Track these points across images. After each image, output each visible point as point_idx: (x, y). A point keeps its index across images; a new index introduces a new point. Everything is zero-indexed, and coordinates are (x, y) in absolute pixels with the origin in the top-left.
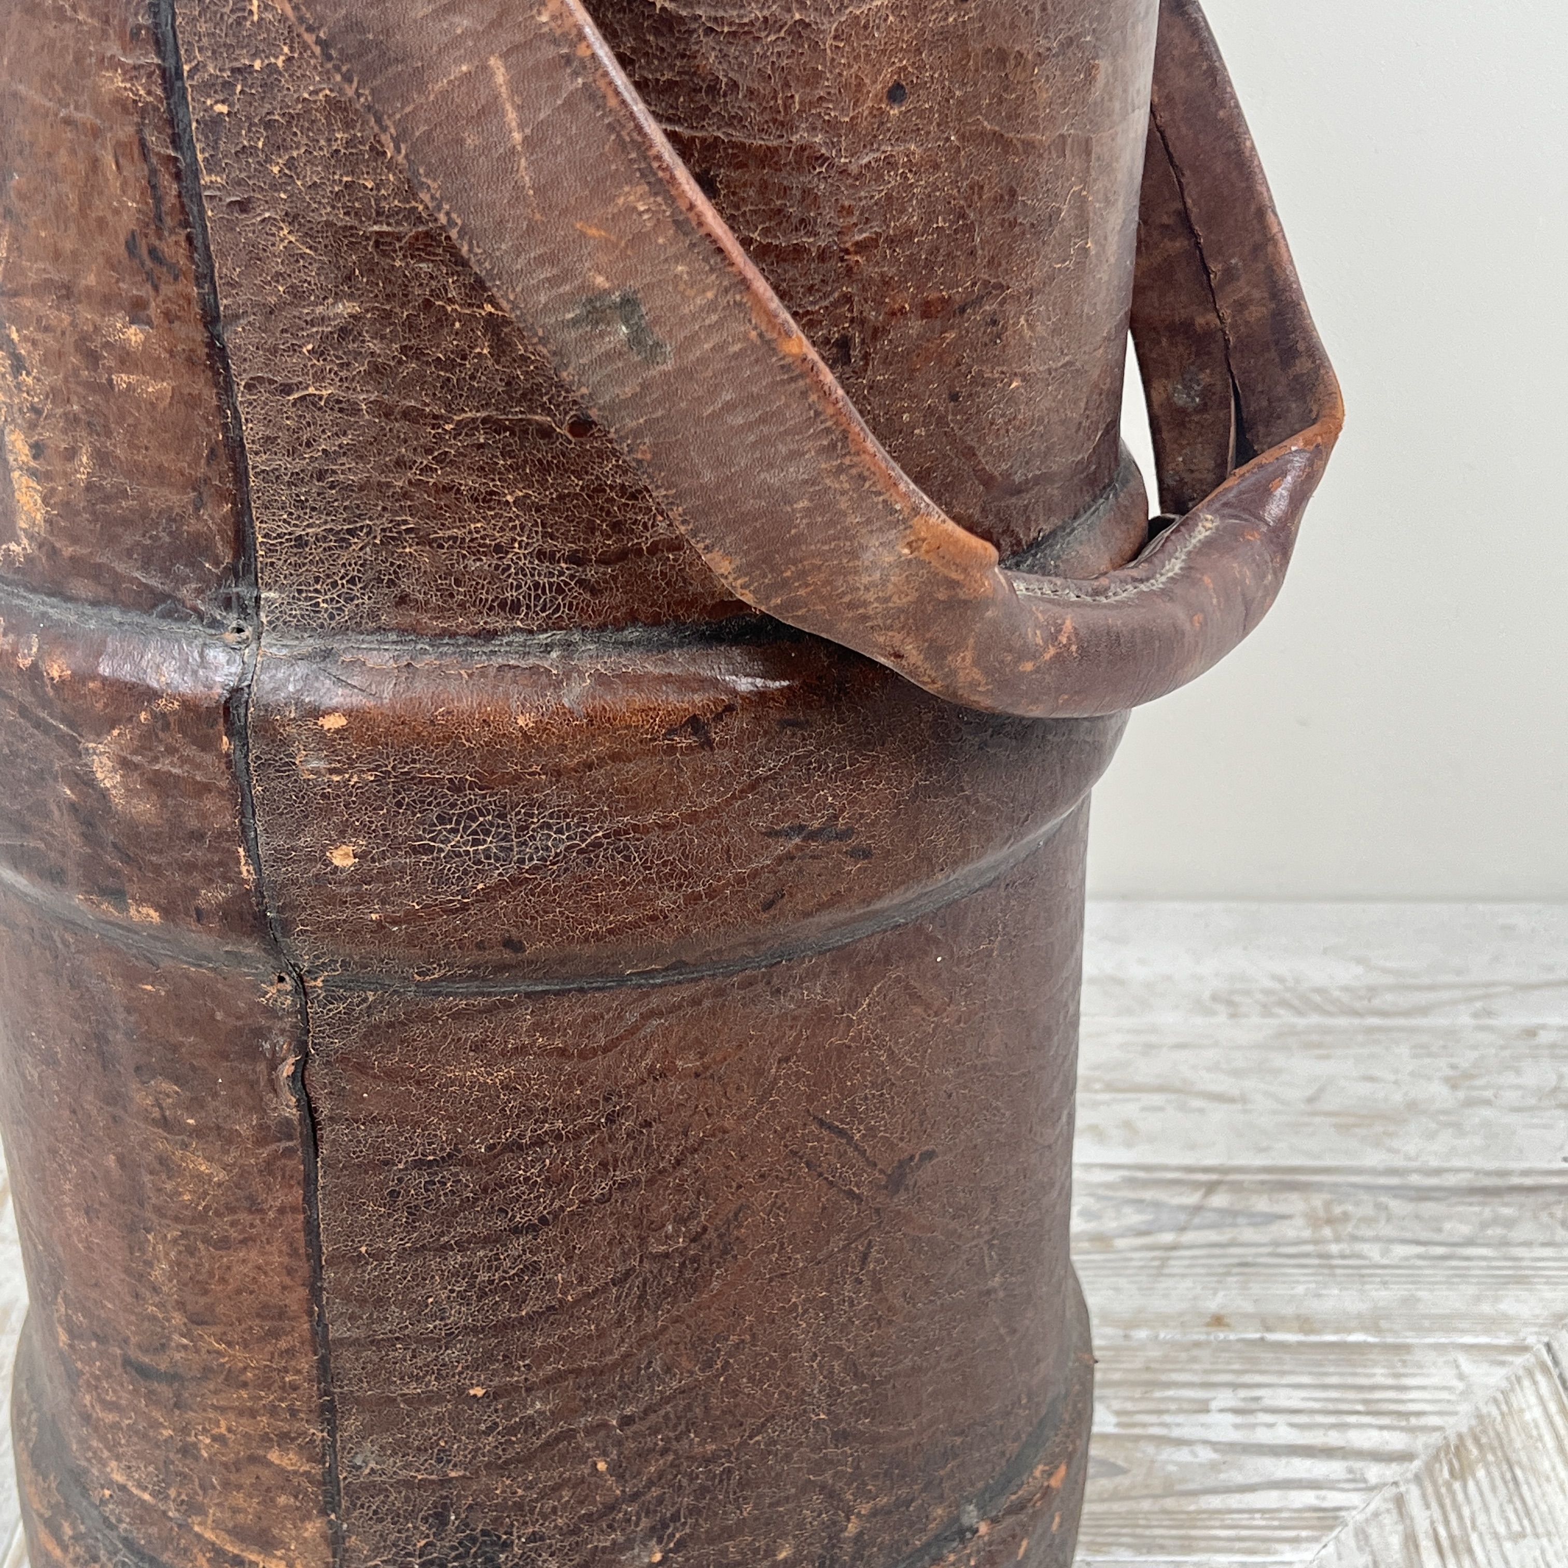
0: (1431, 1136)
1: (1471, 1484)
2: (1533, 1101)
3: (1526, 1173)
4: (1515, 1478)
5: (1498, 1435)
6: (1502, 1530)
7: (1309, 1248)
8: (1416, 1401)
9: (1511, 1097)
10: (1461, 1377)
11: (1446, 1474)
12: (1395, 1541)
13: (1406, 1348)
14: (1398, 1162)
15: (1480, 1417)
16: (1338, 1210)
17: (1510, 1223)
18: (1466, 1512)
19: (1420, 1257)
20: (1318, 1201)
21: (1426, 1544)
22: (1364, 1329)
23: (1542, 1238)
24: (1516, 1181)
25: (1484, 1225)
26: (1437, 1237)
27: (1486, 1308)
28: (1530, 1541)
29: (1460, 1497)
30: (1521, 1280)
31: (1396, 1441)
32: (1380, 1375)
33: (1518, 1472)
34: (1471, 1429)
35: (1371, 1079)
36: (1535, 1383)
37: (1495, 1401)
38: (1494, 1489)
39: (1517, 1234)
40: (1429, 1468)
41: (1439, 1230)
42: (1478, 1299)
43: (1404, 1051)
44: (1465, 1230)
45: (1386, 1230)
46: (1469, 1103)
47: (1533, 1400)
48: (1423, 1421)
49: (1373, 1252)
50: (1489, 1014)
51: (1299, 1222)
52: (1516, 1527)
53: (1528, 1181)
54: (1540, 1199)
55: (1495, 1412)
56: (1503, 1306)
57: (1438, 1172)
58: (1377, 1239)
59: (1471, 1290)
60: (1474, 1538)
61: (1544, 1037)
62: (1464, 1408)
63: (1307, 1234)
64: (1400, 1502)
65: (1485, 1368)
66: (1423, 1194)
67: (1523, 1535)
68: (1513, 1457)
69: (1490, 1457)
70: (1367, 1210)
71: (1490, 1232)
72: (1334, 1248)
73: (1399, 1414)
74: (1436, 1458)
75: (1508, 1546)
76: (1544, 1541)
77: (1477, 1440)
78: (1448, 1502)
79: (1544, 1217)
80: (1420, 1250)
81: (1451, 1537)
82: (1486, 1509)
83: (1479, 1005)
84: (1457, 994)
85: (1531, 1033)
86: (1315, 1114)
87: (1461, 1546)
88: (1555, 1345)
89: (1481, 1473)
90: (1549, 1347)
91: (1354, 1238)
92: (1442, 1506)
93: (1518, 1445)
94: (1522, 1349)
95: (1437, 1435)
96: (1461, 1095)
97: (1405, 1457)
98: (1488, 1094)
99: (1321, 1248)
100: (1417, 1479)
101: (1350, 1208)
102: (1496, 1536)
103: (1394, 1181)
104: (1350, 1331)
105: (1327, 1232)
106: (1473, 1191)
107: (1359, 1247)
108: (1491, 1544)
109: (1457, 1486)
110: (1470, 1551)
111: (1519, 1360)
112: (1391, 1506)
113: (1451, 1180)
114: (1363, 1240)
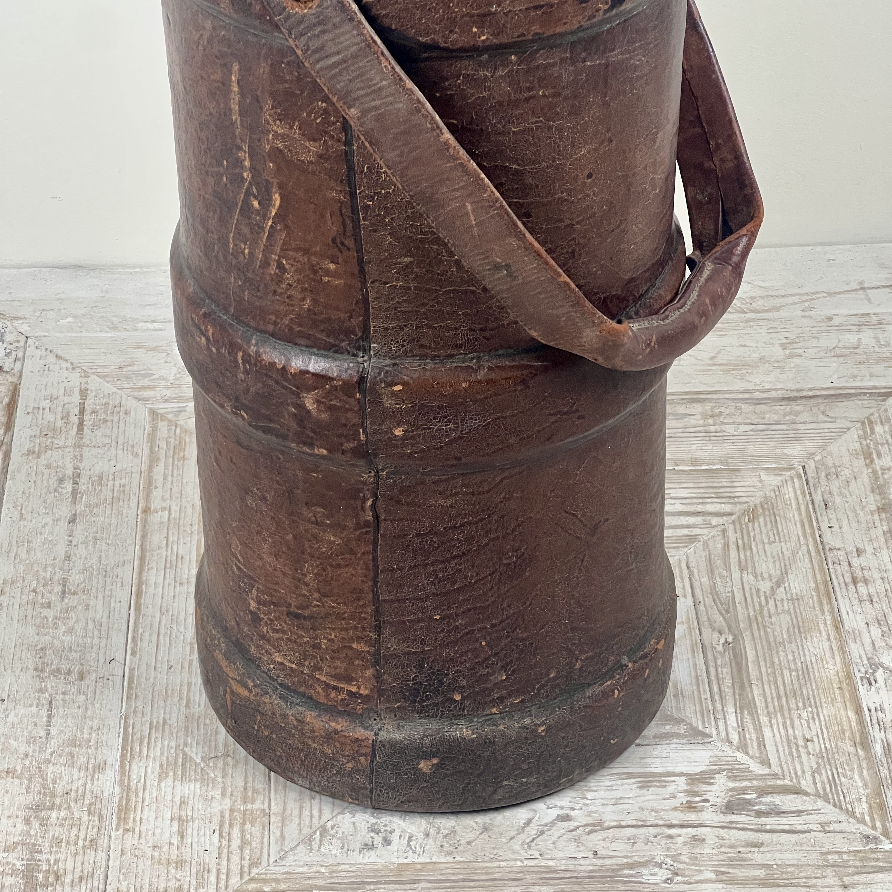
0: (769, 373)
1: (756, 524)
2: (822, 354)
3: (810, 390)
4: (776, 521)
5: (772, 504)
6: (766, 541)
7: (701, 429)
8: (738, 492)
9: (811, 352)
10: (761, 481)
11: (746, 520)
12: (720, 546)
13: (739, 470)
14: (751, 387)
15: (766, 497)
16: (717, 411)
17: (797, 413)
18: (752, 534)
19: (752, 430)
20: (708, 407)
21: (733, 547)
22: (721, 463)
23: (811, 419)
24: (805, 393)
25: (785, 415)
26: (762, 421)
27: (778, 451)
28: (778, 544)
29: (751, 528)
30: (797, 439)
31: (727, 508)
32: (724, 482)
33: (778, 518)
34: (761, 502)
35: (745, 346)
36: (793, 482)
37: (774, 490)
38: (766, 525)
39: (799, 419)
40: (739, 518)
41: (764, 418)
42: (776, 448)
43: (764, 331)
44: (776, 418)
45: (739, 419)
46: (791, 356)
47: (791, 489)
48: (740, 500)
49: (730, 429)
50: (810, 309)
51: (698, 417)
52: (772, 539)
53: (810, 394)
54: (815, 401)
55: (773, 494)
56: (786, 451)
57: (768, 391)
58: (734, 423)
59: (772, 444)
60: (753, 544)
61: (836, 321)
62: (761, 493)
63: (701, 422)
64: (724, 531)
65: (772, 477)
66: (759, 402)
67: (774, 542)
68: (777, 512)
69: (767, 513)
70: (732, 410)
71: (788, 418)
72: (712, 428)
73: (730, 497)
74: (743, 514)
75: (767, 546)
76: (783, 544)
77: (762, 506)
78: (745, 532)
79: (814, 410)
80: (753, 427)
81: (744, 544)
82: (761, 532)
83: (806, 304)
84: (796, 299)
85: (830, 319)
86: (715, 365)
87: (747, 547)
88: (806, 466)
89: (761, 519)
90: (804, 467)
91: (723, 423)
92: (742, 532)
93: (780, 507)
94: (791, 469)
95: (746, 505)
96: (787, 352)
97: (730, 514)
98: (800, 351)
99: (707, 428)
100: (734, 522)
101: (723, 409)
102: (763, 543)
103: (747, 396)
104: (714, 464)
105: (711, 421)
106: (783, 399)
107: (723, 427)
108: (760, 546)
109: (750, 524)
110: (751, 549)
111: (788, 473)
112: (720, 533)
113: (774, 394)
114: (727, 424)
